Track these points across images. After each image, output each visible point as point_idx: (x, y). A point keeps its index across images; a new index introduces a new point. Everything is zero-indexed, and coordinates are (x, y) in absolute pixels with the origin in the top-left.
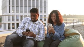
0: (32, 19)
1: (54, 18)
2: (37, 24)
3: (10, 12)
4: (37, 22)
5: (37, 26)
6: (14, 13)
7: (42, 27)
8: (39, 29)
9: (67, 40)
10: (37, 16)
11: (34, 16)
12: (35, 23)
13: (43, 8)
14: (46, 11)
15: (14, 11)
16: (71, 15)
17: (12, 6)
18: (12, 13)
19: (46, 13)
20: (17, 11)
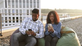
0: (33, 19)
1: (52, 18)
2: (37, 23)
3: (6, 7)
4: (37, 21)
5: (37, 25)
6: (10, 8)
7: (42, 26)
8: (39, 27)
9: (64, 38)
10: (38, 16)
11: (35, 16)
12: (35, 22)
13: (36, 3)
14: (39, 6)
15: (10, 6)
16: (61, 9)
17: (8, 2)
18: (8, 7)
19: (39, 8)
20: (13, 6)
